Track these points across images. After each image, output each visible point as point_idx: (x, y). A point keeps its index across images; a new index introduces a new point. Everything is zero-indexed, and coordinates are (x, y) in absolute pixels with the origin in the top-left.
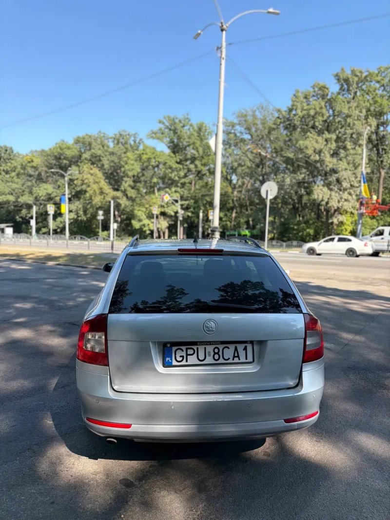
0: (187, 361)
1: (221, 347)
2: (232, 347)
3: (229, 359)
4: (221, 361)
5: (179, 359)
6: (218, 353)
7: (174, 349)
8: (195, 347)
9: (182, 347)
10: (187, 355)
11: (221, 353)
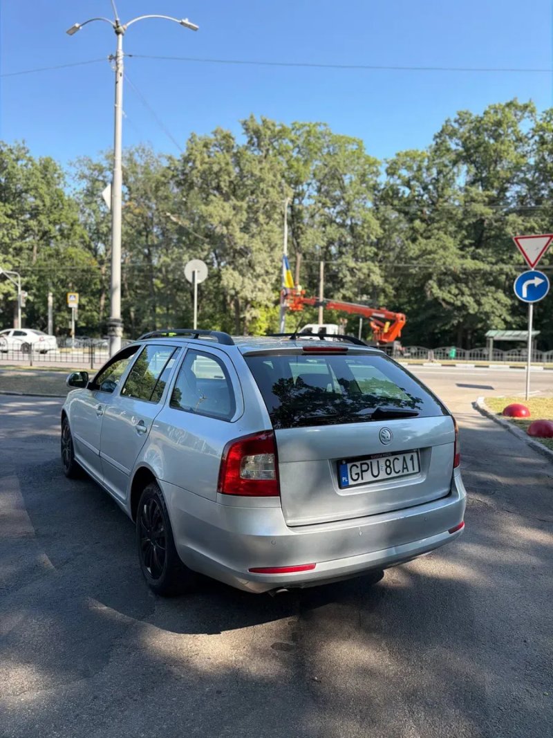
0: (362, 479)
1: (391, 459)
2: (401, 457)
3: (399, 471)
4: (393, 475)
5: (355, 477)
6: (389, 466)
7: (349, 465)
8: (368, 462)
9: (356, 463)
10: (362, 471)
11: (392, 466)
